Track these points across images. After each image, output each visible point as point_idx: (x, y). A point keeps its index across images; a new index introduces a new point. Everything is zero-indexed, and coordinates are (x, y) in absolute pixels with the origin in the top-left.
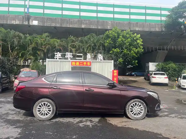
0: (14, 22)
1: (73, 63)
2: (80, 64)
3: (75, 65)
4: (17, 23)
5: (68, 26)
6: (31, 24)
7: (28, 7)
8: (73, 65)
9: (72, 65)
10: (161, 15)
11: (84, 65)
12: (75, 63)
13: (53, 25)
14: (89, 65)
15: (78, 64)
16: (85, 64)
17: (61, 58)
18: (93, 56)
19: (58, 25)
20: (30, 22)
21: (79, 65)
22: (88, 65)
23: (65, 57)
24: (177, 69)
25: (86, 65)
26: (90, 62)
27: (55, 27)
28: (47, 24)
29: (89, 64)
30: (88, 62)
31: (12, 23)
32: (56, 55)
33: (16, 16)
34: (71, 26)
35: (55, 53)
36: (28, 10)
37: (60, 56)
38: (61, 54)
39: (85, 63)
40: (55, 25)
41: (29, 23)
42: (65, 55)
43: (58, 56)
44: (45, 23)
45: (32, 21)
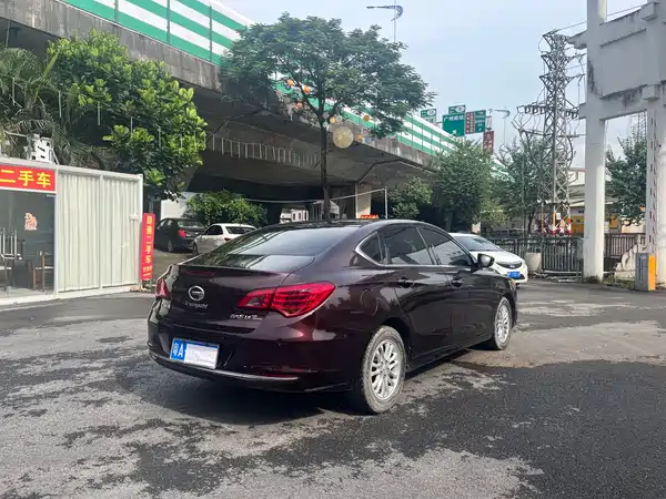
10: (210, 35)
11: (20, 184)
14: (44, 184)
16: (26, 180)
22: (40, 187)
24: (256, 216)
25: (31, 185)
26: (51, 173)
29: (43, 179)
30: (41, 171)
39: (26, 177)
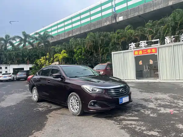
0: (106, 24)
1: (135, 52)
2: (143, 52)
3: (138, 54)
4: (108, 24)
5: (152, 10)
6: (117, 21)
7: (114, 6)
8: (136, 55)
9: (134, 55)
12: (138, 52)
13: (136, 14)
14: (154, 52)
15: (141, 52)
16: (149, 52)
17: (135, 48)
18: (174, 39)
19: (141, 13)
20: (117, 19)
21: (143, 54)
22: (153, 53)
23: (139, 47)
25: (151, 53)
27: (139, 16)
28: (131, 16)
30: (153, 49)
31: (105, 25)
32: (131, 46)
33: (106, 18)
34: (155, 9)
35: (130, 45)
36: (115, 9)
37: (134, 46)
38: (135, 44)
39: (149, 51)
40: (138, 14)
41: (116, 21)
42: (139, 44)
43: (132, 46)
44: (129, 16)
45: (119, 18)
